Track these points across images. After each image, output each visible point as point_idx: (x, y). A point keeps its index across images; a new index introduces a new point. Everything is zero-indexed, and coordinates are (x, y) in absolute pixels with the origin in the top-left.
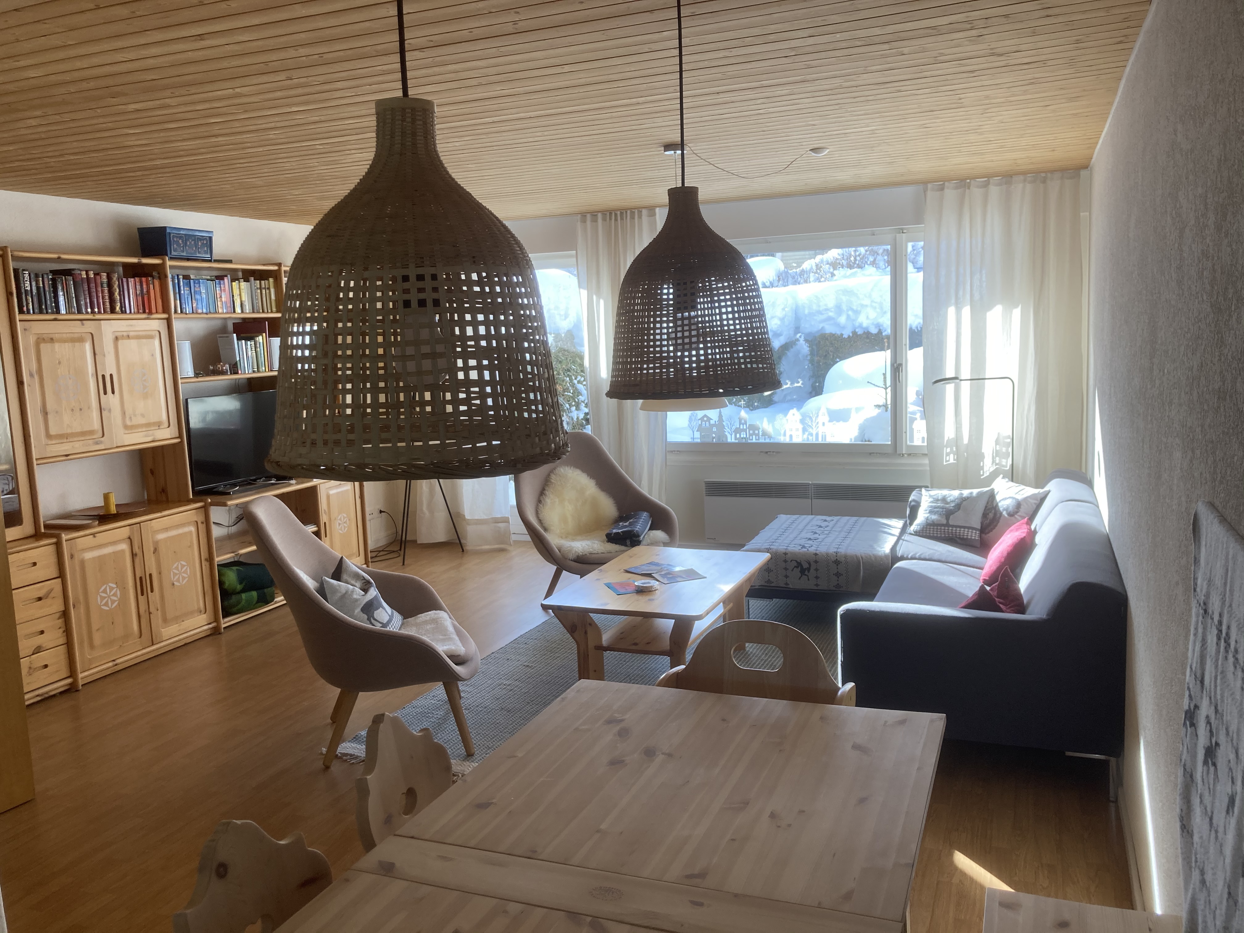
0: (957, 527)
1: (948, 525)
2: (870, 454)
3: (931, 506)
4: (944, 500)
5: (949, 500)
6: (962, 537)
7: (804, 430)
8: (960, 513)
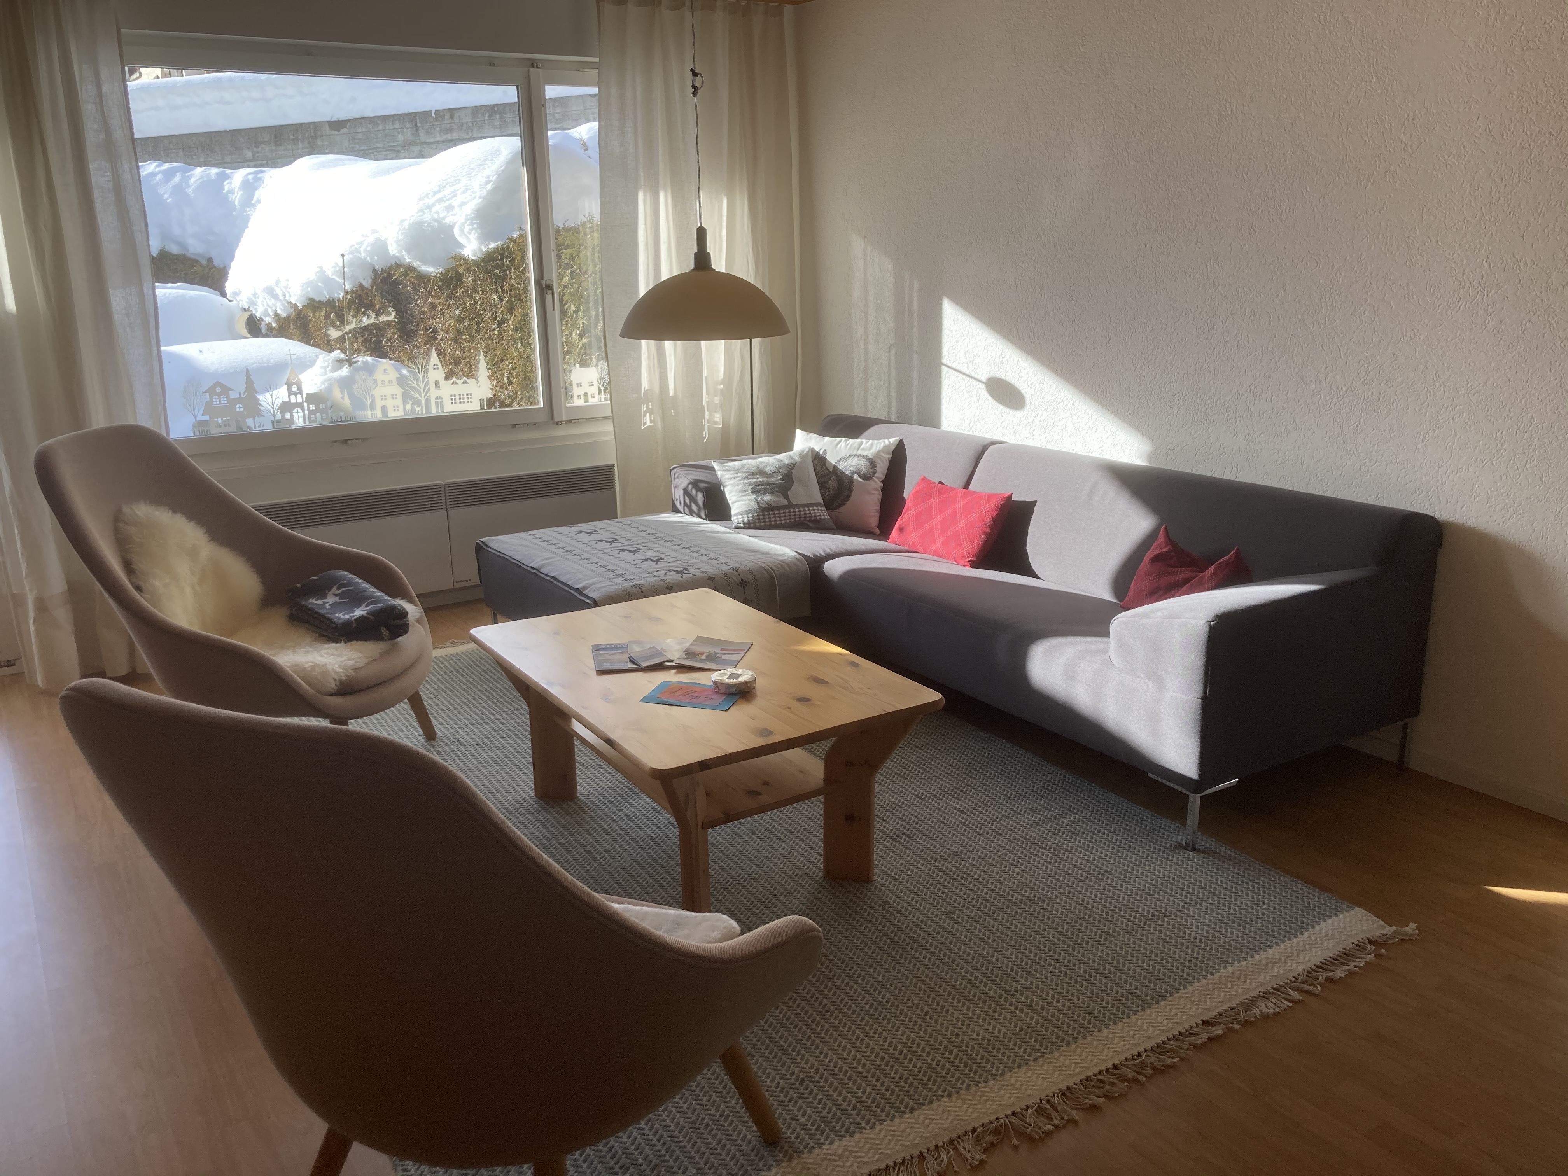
0: (803, 506)
1: (790, 506)
2: (514, 426)
3: (750, 484)
4: (761, 472)
5: (767, 470)
6: (813, 518)
7: (406, 396)
8: (795, 487)
